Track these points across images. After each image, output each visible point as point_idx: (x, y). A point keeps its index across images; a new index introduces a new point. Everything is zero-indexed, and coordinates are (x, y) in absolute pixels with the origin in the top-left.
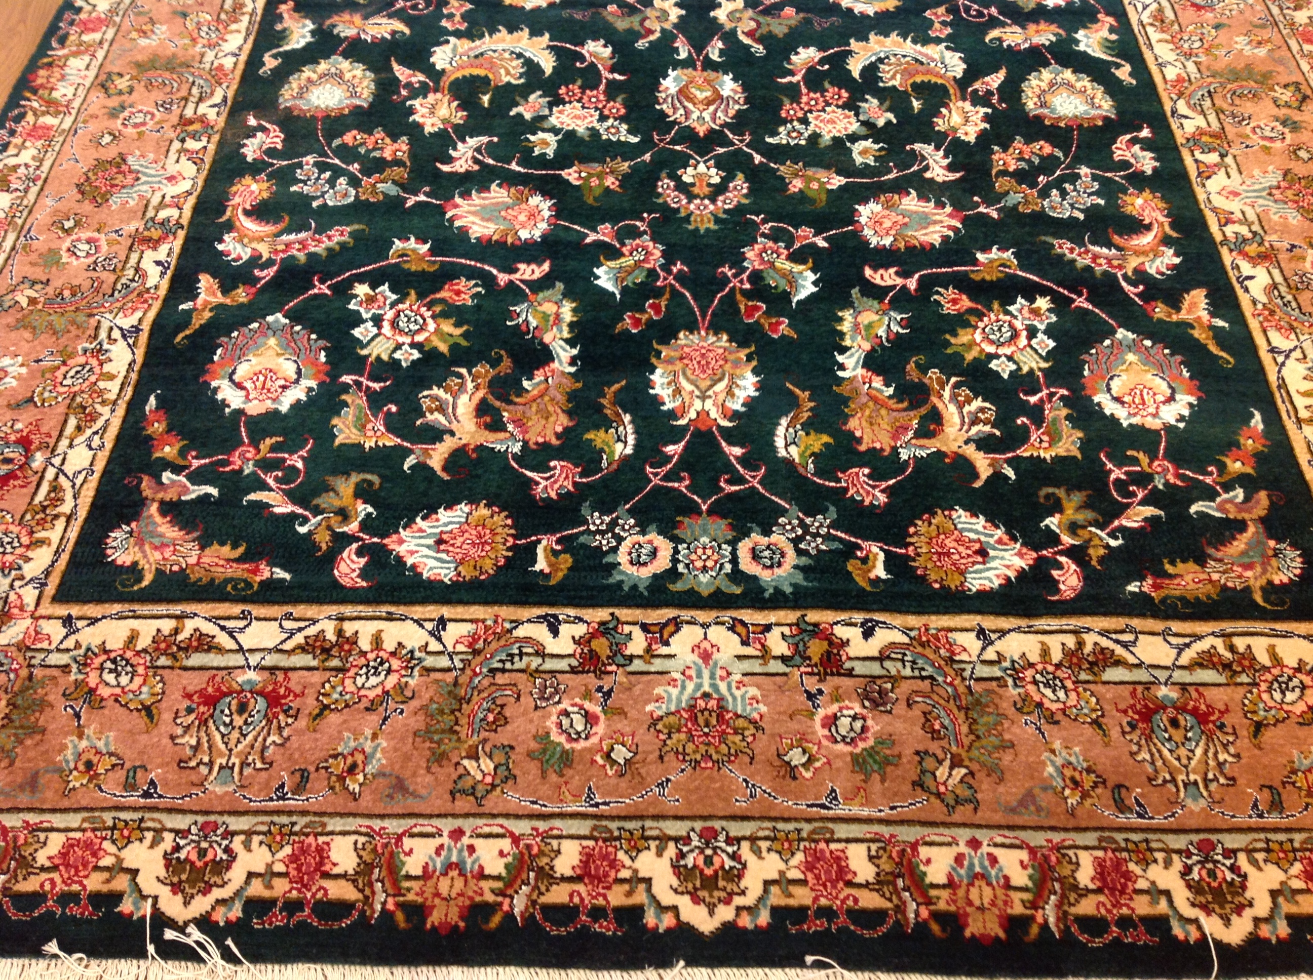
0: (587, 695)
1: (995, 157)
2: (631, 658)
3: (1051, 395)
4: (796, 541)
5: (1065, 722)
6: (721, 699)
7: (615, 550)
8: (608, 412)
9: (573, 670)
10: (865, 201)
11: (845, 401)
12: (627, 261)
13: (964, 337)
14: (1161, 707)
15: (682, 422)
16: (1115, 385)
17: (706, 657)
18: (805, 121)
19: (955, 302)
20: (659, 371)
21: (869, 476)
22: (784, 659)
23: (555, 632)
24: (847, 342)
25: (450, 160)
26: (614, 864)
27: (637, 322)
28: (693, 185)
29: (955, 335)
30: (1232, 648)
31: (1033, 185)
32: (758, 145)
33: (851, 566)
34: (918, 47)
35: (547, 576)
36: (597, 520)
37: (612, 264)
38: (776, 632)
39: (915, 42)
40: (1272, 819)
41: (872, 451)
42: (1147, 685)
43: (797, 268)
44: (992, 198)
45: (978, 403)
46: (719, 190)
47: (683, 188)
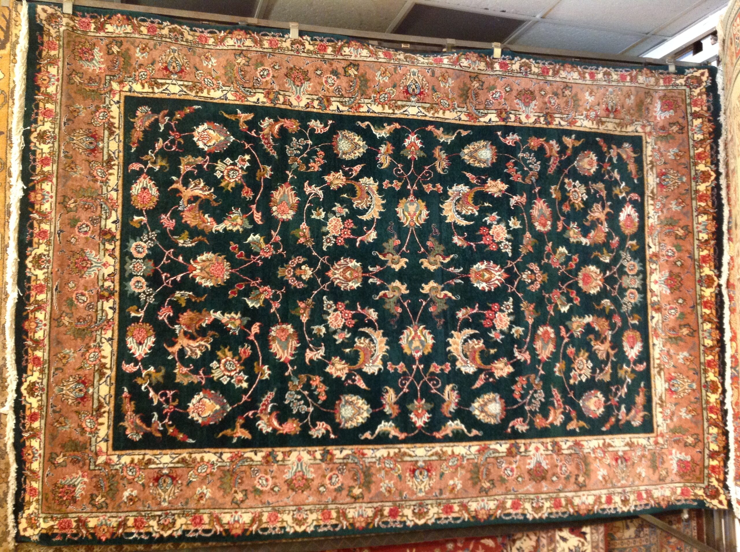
0: (93, 232)
1: (317, 377)
2: (104, 245)
3: (202, 378)
4: (144, 292)
5: (82, 359)
6: (90, 268)
7: (141, 240)
8: (196, 238)
9: (101, 229)
10: (294, 327)
11: (200, 311)
12: (263, 246)
13: (229, 354)
14: (86, 387)
15: (191, 261)
16: (207, 400)
17: (104, 265)
18: (335, 310)
19: (245, 352)
20: (213, 255)
21: (169, 315)
22: (103, 286)
23: (113, 222)
24: (226, 315)
25: (310, 185)
26: (43, 238)
27: (234, 248)
28: (301, 269)
29: (229, 350)
30: (104, 412)
31: (303, 389)
32: (322, 293)
33: (135, 307)
34: (380, 357)
35: (132, 220)
36: (153, 235)
37: (262, 241)
38: (112, 285)
39: (384, 356)
40: (50, 410)
41: (179, 317)
42: (93, 385)
43: (261, 301)
44: (296, 373)
45: (199, 353)
46: (299, 279)
47: (299, 266)
